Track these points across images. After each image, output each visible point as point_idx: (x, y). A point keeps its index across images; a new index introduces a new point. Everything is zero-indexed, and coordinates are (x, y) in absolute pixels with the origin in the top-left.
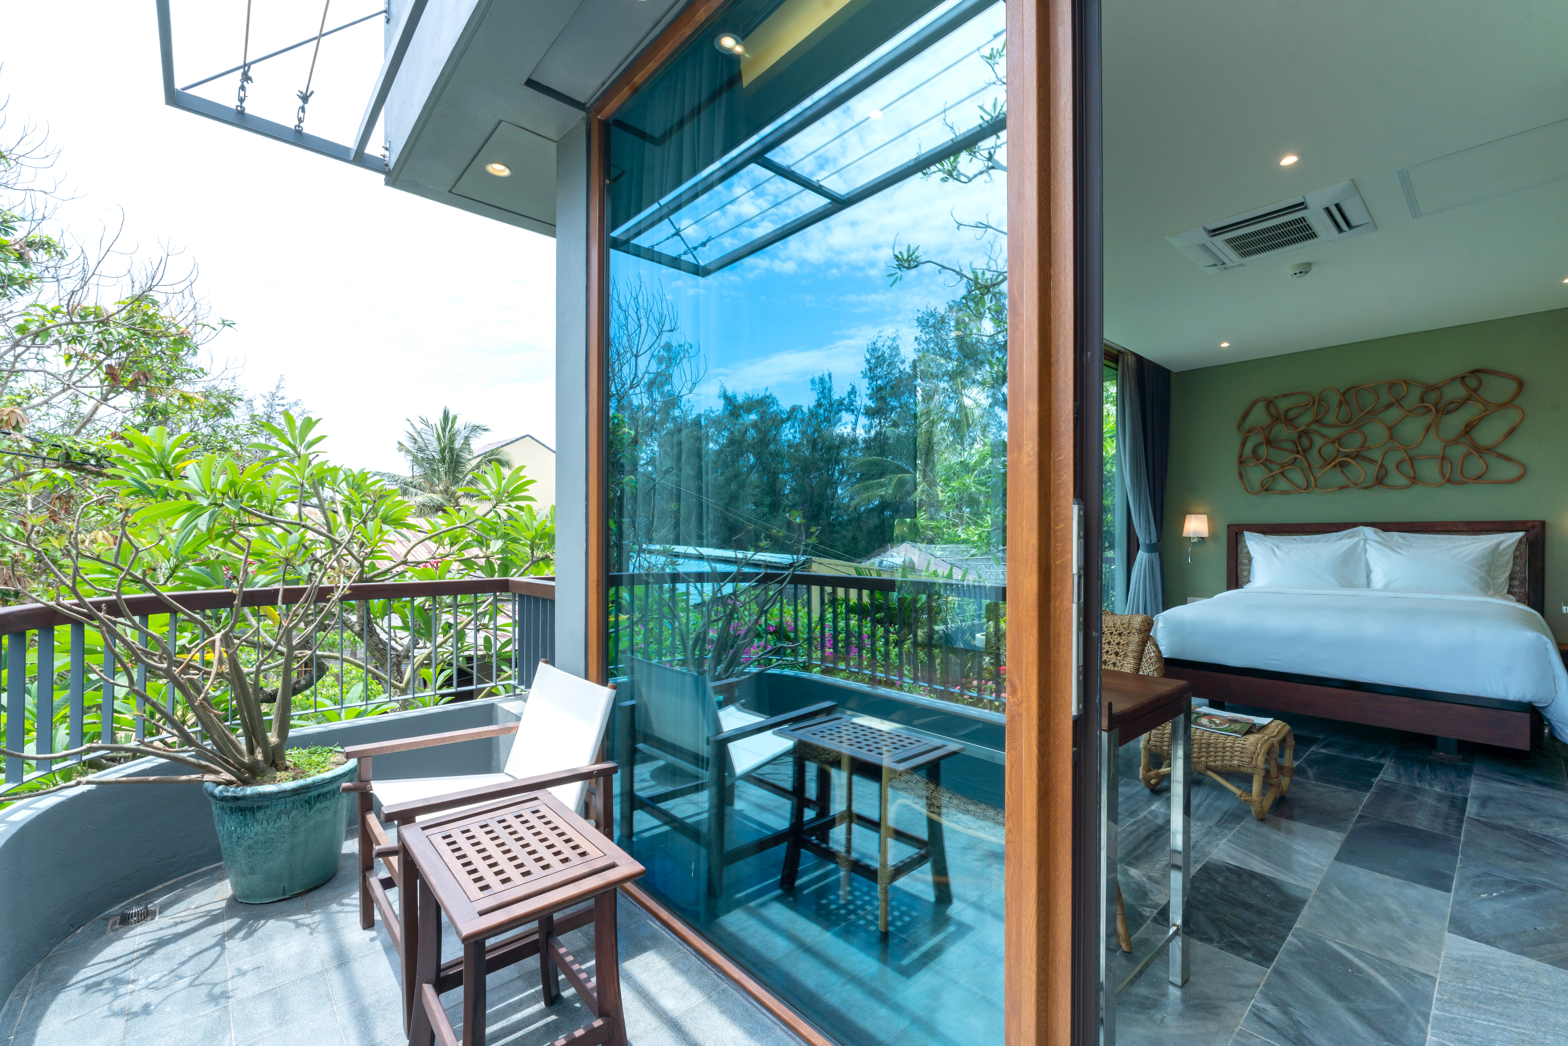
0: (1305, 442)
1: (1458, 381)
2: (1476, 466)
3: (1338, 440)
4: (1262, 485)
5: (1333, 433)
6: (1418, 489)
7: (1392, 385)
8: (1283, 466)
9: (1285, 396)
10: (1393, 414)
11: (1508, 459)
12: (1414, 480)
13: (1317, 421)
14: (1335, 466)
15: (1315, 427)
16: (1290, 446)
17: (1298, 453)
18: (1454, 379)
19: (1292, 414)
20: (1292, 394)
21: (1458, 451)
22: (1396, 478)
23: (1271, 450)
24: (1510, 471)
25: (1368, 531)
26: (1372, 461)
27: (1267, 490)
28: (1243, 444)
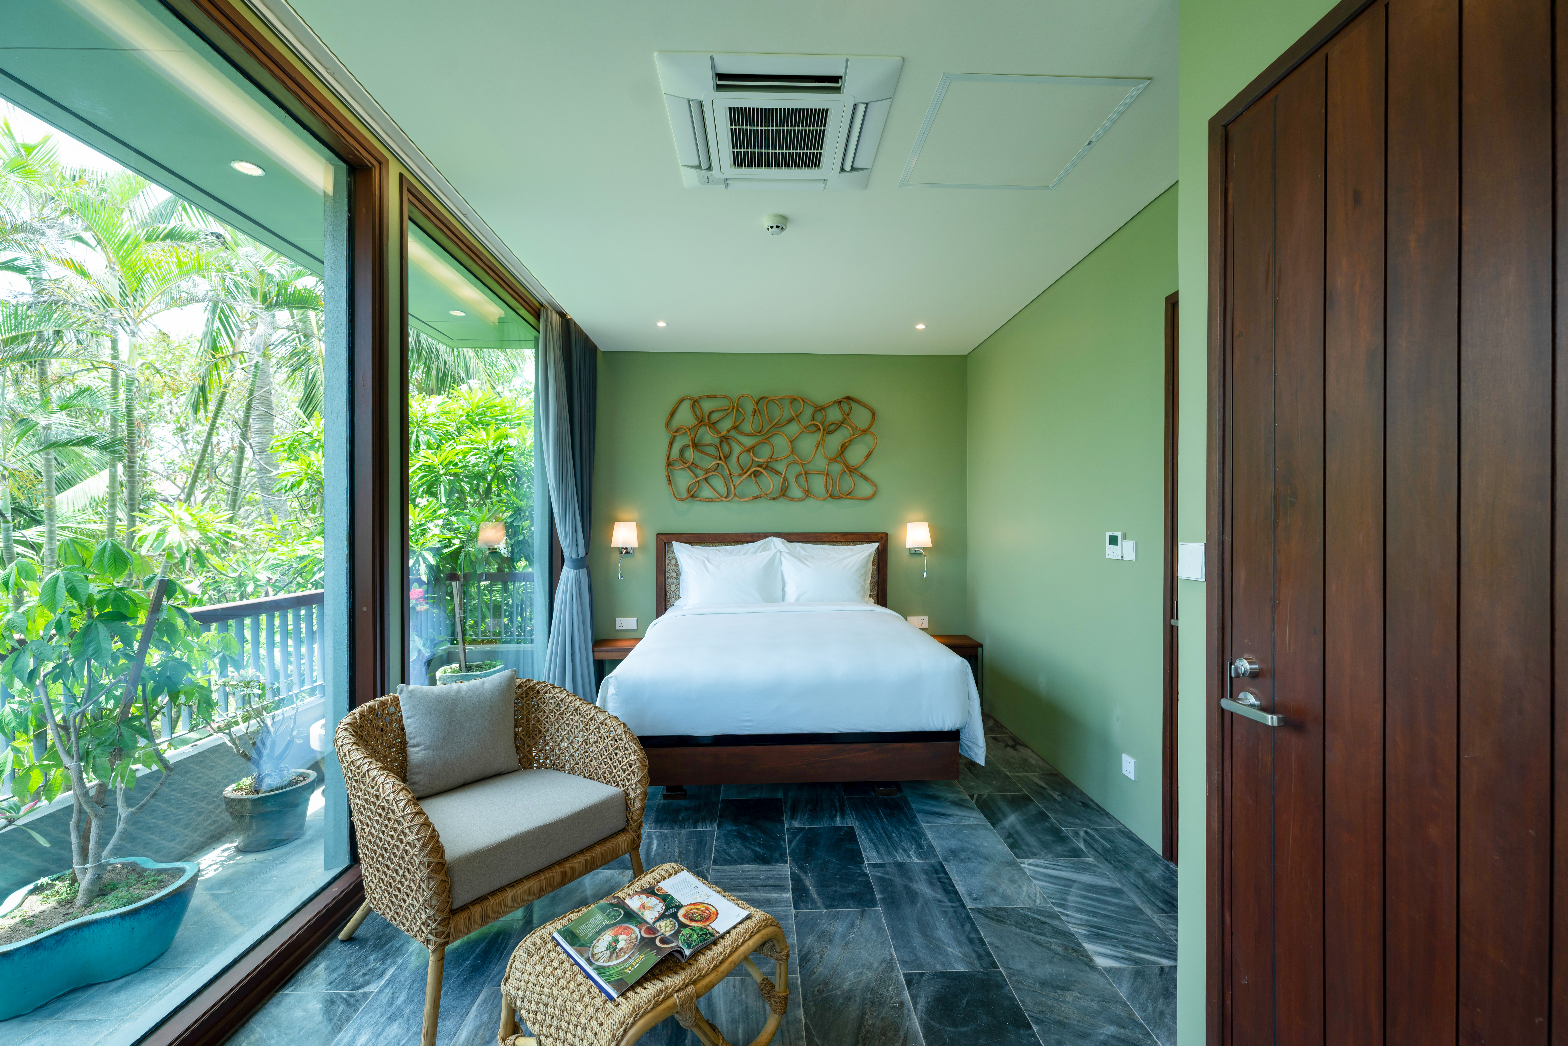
0: (726, 449)
1: (837, 404)
2: (848, 483)
3: (750, 449)
4: (689, 492)
5: (748, 442)
6: (810, 502)
7: (793, 400)
8: (707, 471)
9: (709, 397)
10: (793, 429)
11: (866, 479)
12: (808, 493)
13: (735, 428)
14: (750, 475)
15: (733, 433)
16: (712, 450)
17: (720, 459)
18: (835, 402)
19: (715, 417)
20: (715, 396)
21: (837, 468)
22: (796, 491)
23: (697, 454)
24: (865, 489)
25: (777, 542)
26: (778, 473)
27: (692, 496)
28: (671, 444)
